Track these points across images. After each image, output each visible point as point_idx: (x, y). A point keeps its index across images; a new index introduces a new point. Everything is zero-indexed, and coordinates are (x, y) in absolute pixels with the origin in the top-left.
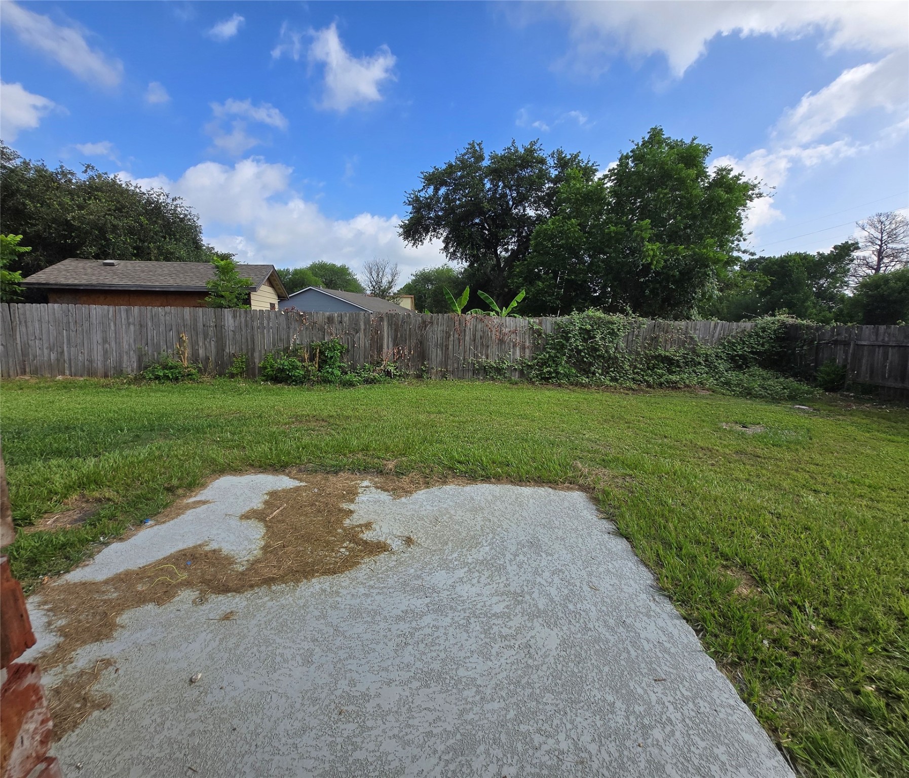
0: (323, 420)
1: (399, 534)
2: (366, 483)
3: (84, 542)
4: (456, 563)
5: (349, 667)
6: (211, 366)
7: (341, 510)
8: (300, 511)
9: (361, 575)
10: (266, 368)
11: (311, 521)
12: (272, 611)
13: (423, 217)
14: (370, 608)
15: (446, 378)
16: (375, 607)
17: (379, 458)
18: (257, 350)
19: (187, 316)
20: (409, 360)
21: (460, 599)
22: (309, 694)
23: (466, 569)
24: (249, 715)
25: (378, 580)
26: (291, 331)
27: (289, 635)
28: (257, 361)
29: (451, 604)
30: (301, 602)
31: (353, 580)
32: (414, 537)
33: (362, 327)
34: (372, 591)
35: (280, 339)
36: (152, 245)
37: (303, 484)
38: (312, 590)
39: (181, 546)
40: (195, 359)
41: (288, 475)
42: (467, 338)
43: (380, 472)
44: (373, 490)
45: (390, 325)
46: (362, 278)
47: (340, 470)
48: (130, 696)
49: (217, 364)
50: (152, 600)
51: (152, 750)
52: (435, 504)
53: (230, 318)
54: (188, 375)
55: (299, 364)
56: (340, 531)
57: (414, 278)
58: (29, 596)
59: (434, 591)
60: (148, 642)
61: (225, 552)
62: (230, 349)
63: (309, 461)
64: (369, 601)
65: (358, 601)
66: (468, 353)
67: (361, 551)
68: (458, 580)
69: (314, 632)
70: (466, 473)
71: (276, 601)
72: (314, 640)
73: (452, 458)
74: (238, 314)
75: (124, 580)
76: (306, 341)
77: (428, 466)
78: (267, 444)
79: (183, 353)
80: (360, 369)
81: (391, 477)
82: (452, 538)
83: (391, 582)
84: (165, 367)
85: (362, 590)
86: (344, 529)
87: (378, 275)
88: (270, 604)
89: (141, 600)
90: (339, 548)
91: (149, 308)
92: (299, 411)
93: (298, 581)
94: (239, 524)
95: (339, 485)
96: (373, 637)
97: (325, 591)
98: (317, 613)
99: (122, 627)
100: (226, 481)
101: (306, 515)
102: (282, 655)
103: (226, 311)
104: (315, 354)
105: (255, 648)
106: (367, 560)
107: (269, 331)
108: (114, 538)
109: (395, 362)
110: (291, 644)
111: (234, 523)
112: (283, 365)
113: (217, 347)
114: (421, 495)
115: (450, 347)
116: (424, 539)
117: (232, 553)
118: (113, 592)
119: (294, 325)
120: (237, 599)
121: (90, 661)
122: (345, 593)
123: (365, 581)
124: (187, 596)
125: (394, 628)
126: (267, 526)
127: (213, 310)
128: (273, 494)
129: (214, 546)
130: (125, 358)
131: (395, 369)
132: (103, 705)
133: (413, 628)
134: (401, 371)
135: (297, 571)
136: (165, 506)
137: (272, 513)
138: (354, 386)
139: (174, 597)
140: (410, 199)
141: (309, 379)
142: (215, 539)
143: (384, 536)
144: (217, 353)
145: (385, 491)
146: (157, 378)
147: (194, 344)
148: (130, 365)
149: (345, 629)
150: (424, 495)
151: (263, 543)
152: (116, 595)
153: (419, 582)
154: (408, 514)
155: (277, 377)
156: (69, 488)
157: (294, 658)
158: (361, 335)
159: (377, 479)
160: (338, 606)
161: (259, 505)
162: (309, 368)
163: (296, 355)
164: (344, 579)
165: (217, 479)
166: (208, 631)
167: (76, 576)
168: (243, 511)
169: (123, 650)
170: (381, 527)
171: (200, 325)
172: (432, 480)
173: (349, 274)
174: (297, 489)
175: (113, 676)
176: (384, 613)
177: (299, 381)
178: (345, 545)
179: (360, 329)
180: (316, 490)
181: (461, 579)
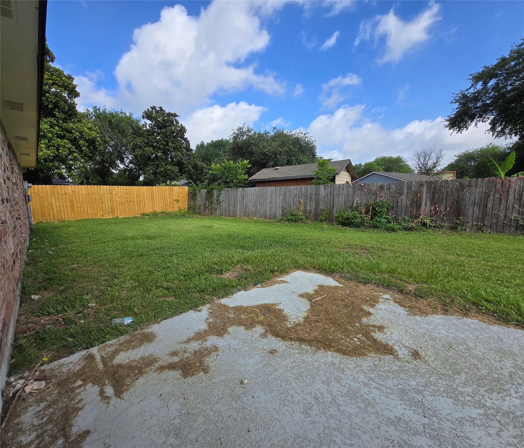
0: (366, 249)
1: (407, 344)
2: (386, 296)
3: (233, 287)
4: (468, 398)
5: (335, 438)
6: (312, 215)
7: (362, 310)
8: (334, 302)
9: (365, 365)
10: (339, 217)
11: (340, 311)
12: (297, 361)
13: (469, 108)
14: (366, 396)
15: (483, 231)
16: (369, 398)
17: (401, 280)
18: (335, 207)
19: (303, 190)
20: (444, 215)
21: (469, 442)
22: (299, 440)
23: (482, 411)
24: (260, 428)
25: (379, 375)
26: (356, 195)
27: (302, 384)
28: (334, 213)
29: (455, 441)
30: (316, 364)
31: (358, 366)
32: (422, 353)
33: (405, 191)
34: (371, 382)
35: (349, 201)
36: (293, 158)
37: (341, 285)
38: (325, 359)
39: (267, 302)
40: (305, 211)
41: (333, 278)
42: (511, 197)
43: (401, 291)
44: (392, 303)
45: (429, 189)
46: (412, 163)
47: (368, 283)
48: (216, 373)
49: (315, 215)
50: (244, 325)
51: (211, 412)
52: (451, 331)
53: (323, 190)
54: (301, 219)
55: (358, 215)
56: (357, 324)
57: (457, 158)
58: (207, 303)
59: (435, 415)
60: (234, 347)
61: (285, 312)
62: (322, 206)
63: (348, 272)
64: (366, 389)
65: (357, 385)
66: (510, 211)
67: (370, 346)
68: (468, 418)
69: (317, 392)
70: (494, 312)
71: (302, 355)
72: (316, 399)
73: (478, 295)
74: (327, 187)
75: (239, 309)
76: (364, 201)
77: (449, 297)
78: (327, 258)
79: (300, 208)
80: (401, 220)
81: (410, 297)
82: (466, 370)
83: (390, 383)
84: (292, 215)
85: (362, 378)
86: (361, 325)
87: (425, 159)
88: (297, 356)
89: (240, 323)
90: (354, 337)
91: (288, 187)
92: (352, 242)
93: (318, 348)
94: (297, 299)
95: (365, 292)
96: (362, 424)
97: (334, 364)
98: (324, 378)
99: (229, 333)
100: (299, 273)
101: (337, 306)
102: (292, 397)
103: (322, 186)
104: (369, 210)
105: (279, 382)
106: (373, 355)
107: (342, 196)
108: (243, 288)
109: (431, 216)
110: (300, 392)
111: (295, 297)
112: (349, 215)
113: (315, 206)
114: (438, 319)
115: (490, 205)
116: (432, 358)
117: (288, 314)
118: (233, 314)
119: (358, 192)
120: (281, 344)
121: (211, 344)
122: (349, 373)
123: (367, 372)
124: (259, 329)
125: (384, 428)
126: (311, 305)
127: (315, 186)
128: (321, 287)
129: (281, 307)
130: (277, 211)
131: (431, 222)
132: (206, 371)
133: (404, 441)
134: (436, 223)
135: (320, 341)
136: (267, 279)
137: (316, 298)
138: (395, 231)
139: (253, 327)
140: (456, 98)
141: (363, 225)
142: (283, 303)
143: (393, 341)
144: (315, 209)
145: (402, 306)
146: (288, 220)
147: (305, 204)
148: (279, 214)
149: (341, 402)
150: (441, 320)
151: (306, 314)
152: (233, 316)
153: (420, 398)
154: (420, 331)
155: (345, 223)
156: (238, 262)
157: (298, 403)
158: (404, 197)
159: (397, 296)
160: (340, 381)
161: (311, 291)
162: (365, 218)
163: (357, 210)
164: (351, 362)
165: (295, 271)
166: (260, 356)
167: (224, 301)
168: (302, 292)
169: (224, 346)
170: (392, 333)
171: (309, 194)
172: (451, 309)
173: (402, 162)
174: (336, 288)
175: (215, 357)
176: (377, 407)
177: (357, 226)
178: (358, 336)
179: (403, 193)
180: (348, 292)
181: (473, 420)
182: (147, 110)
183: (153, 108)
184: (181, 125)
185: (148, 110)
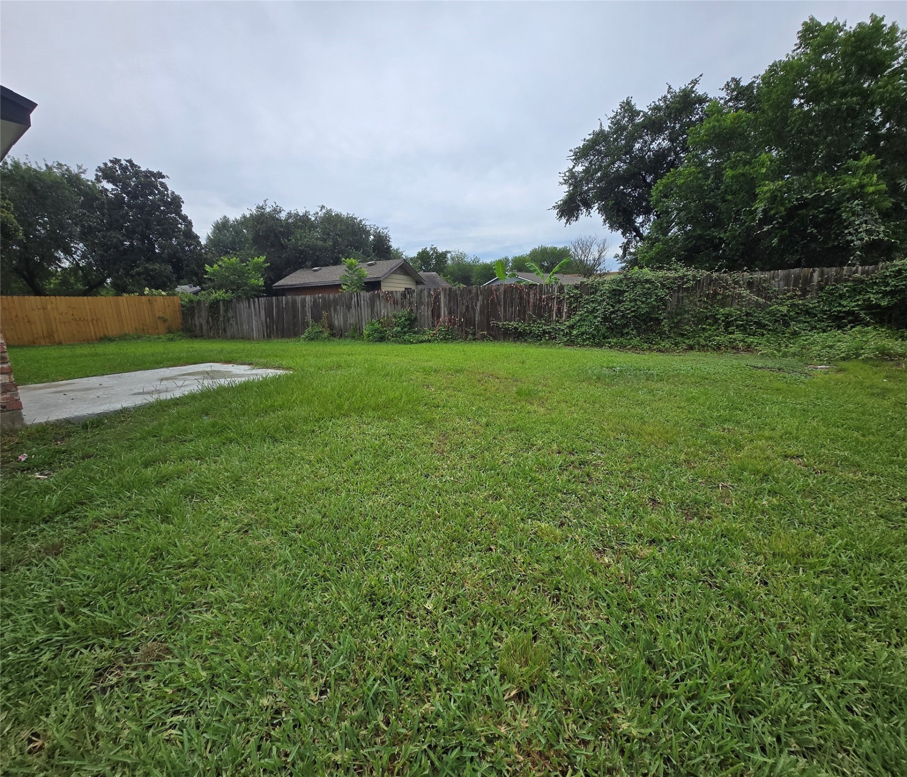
6: (341, 331)
18: (364, 320)
19: (330, 300)
20: (459, 326)
26: (382, 306)
33: (426, 300)
35: (376, 312)
45: (445, 297)
49: (345, 331)
62: (350, 320)
79: (325, 324)
109: (448, 327)
119: (383, 302)
144: (344, 323)
171: (335, 305)
179: (424, 302)
182: (102, 166)
183: (116, 161)
184: (173, 193)
185: (105, 164)
